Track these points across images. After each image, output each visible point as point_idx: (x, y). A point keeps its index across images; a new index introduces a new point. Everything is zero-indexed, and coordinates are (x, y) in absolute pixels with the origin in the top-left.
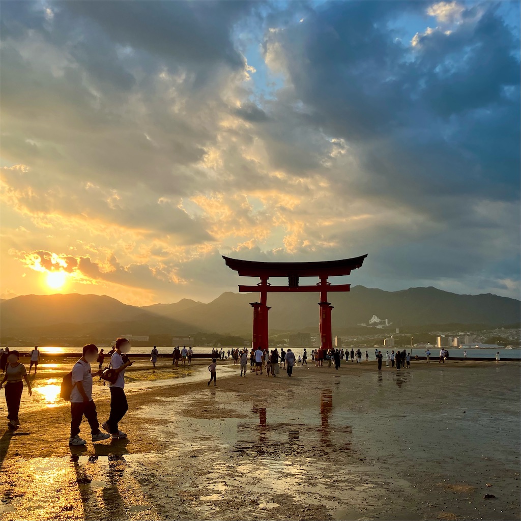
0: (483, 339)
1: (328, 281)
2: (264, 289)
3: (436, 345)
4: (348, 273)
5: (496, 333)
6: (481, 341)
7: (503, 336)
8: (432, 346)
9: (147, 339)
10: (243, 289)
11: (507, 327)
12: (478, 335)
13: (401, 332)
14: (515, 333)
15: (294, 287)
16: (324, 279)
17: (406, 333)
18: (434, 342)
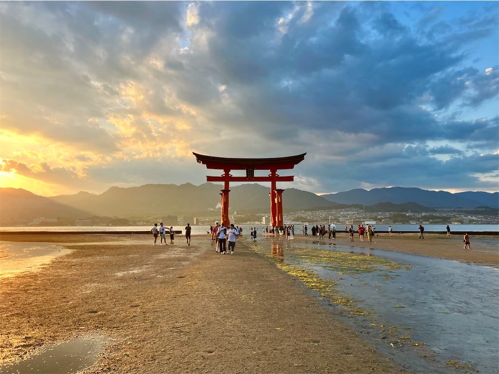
0: (291, 218)
1: (276, 173)
2: (227, 179)
3: (262, 223)
4: (292, 167)
5: (300, 214)
6: (290, 219)
7: (304, 216)
8: (259, 223)
9: (56, 221)
10: (210, 179)
11: (306, 210)
12: (288, 216)
13: (237, 214)
14: (311, 214)
15: (250, 177)
16: (273, 172)
17: (240, 214)
18: (260, 220)
